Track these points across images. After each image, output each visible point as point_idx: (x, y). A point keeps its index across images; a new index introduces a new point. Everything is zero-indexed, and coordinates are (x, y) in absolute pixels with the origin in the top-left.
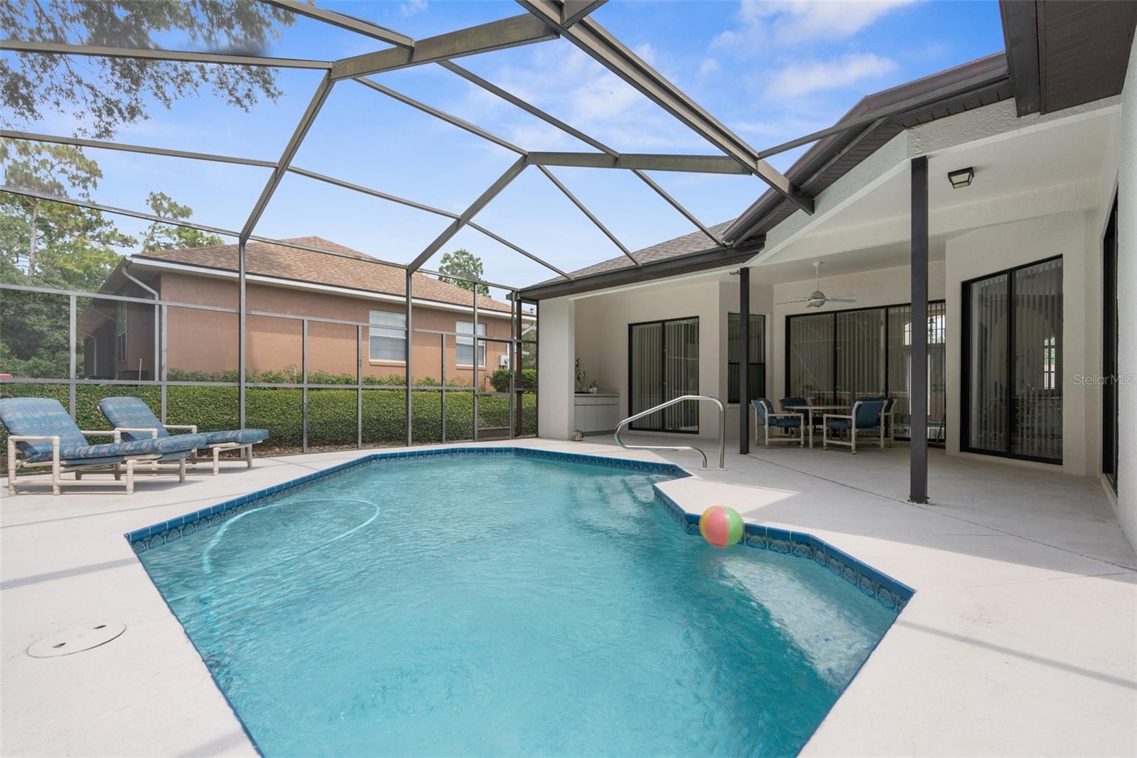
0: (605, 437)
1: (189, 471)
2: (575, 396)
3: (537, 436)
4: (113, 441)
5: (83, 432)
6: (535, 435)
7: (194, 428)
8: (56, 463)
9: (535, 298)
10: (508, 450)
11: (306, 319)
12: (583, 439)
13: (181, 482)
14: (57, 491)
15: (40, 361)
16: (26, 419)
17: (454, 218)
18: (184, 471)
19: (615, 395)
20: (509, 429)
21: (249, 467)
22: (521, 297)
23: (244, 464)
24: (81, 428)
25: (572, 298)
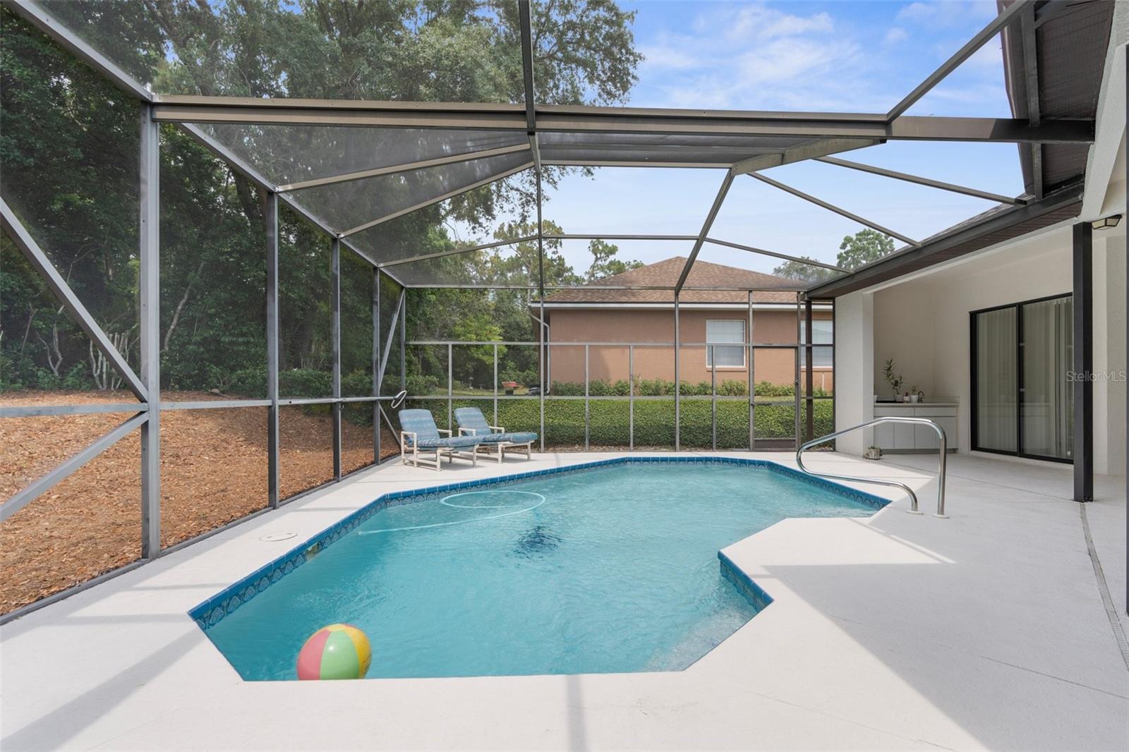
0: (919, 456)
1: (479, 458)
2: (875, 406)
3: (834, 450)
4: (448, 437)
5: (439, 430)
6: (831, 449)
7: (503, 429)
8: (415, 449)
9: (831, 295)
10: (761, 463)
11: (587, 344)
12: (881, 457)
13: (474, 466)
14: (415, 465)
15: (530, 372)
16: (410, 422)
17: (695, 239)
18: (475, 458)
19: (951, 403)
20: (794, 440)
21: (528, 460)
22: (809, 298)
23: (525, 457)
24: (438, 428)
25: (869, 291)
